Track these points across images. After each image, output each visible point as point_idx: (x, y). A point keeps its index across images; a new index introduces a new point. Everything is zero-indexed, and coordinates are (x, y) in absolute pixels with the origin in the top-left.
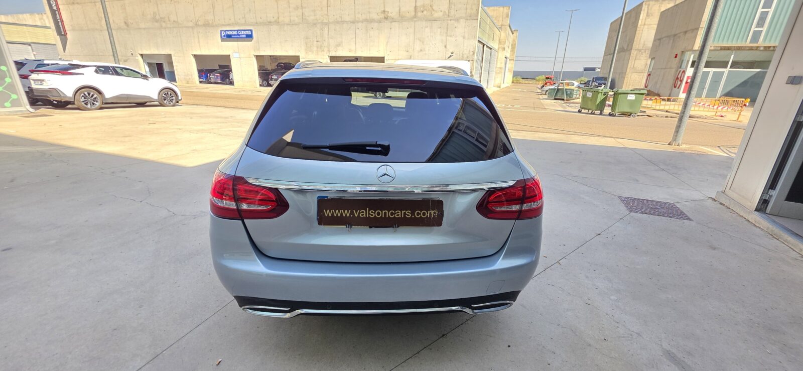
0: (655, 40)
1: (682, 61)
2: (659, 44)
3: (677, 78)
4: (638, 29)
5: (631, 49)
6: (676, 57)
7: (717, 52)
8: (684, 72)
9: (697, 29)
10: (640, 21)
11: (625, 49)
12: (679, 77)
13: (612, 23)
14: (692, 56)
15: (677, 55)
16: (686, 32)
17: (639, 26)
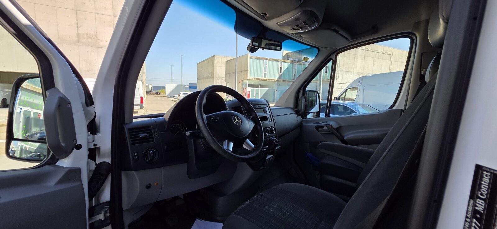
0: (226, 74)
1: (243, 84)
2: (229, 76)
3: (243, 92)
4: (215, 68)
5: (214, 77)
6: (240, 82)
7: (255, 81)
8: (246, 89)
9: (247, 70)
10: (215, 64)
11: (210, 77)
12: (244, 91)
13: (198, 64)
14: (247, 82)
15: (240, 81)
16: (241, 71)
17: (215, 67)
